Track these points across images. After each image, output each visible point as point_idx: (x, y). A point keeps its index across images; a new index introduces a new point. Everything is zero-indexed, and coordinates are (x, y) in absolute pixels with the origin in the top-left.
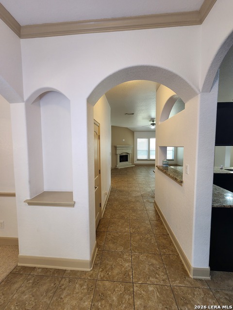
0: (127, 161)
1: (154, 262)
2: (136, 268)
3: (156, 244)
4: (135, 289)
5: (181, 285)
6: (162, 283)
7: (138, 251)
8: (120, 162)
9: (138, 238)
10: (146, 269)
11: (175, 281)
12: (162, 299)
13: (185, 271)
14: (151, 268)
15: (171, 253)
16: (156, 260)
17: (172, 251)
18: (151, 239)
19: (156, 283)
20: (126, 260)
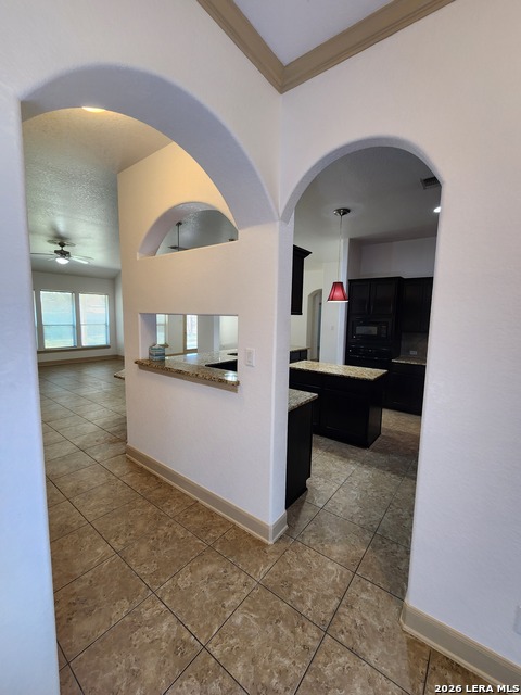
1: (209, 569)
2: (189, 613)
3: (190, 534)
4: (216, 652)
5: (268, 567)
6: (246, 591)
7: (166, 576)
9: (144, 550)
10: (208, 595)
11: (258, 570)
12: (263, 616)
13: (259, 543)
14: (214, 584)
15: (222, 530)
16: (211, 562)
17: (222, 526)
18: (174, 532)
19: (238, 602)
20: (155, 622)
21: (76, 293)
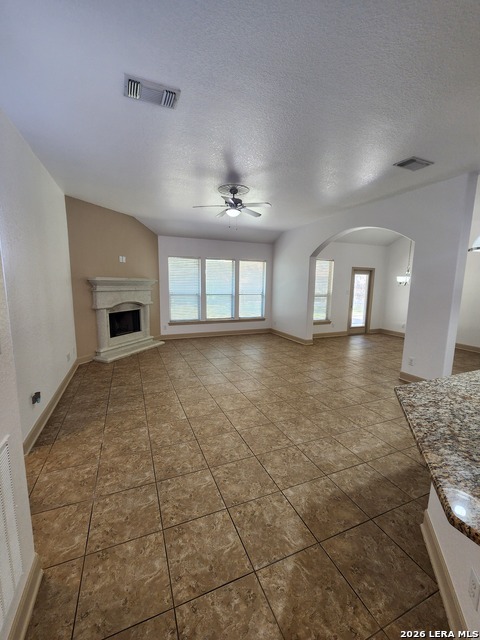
0: (139, 330)
8: (113, 334)
21: (236, 261)
